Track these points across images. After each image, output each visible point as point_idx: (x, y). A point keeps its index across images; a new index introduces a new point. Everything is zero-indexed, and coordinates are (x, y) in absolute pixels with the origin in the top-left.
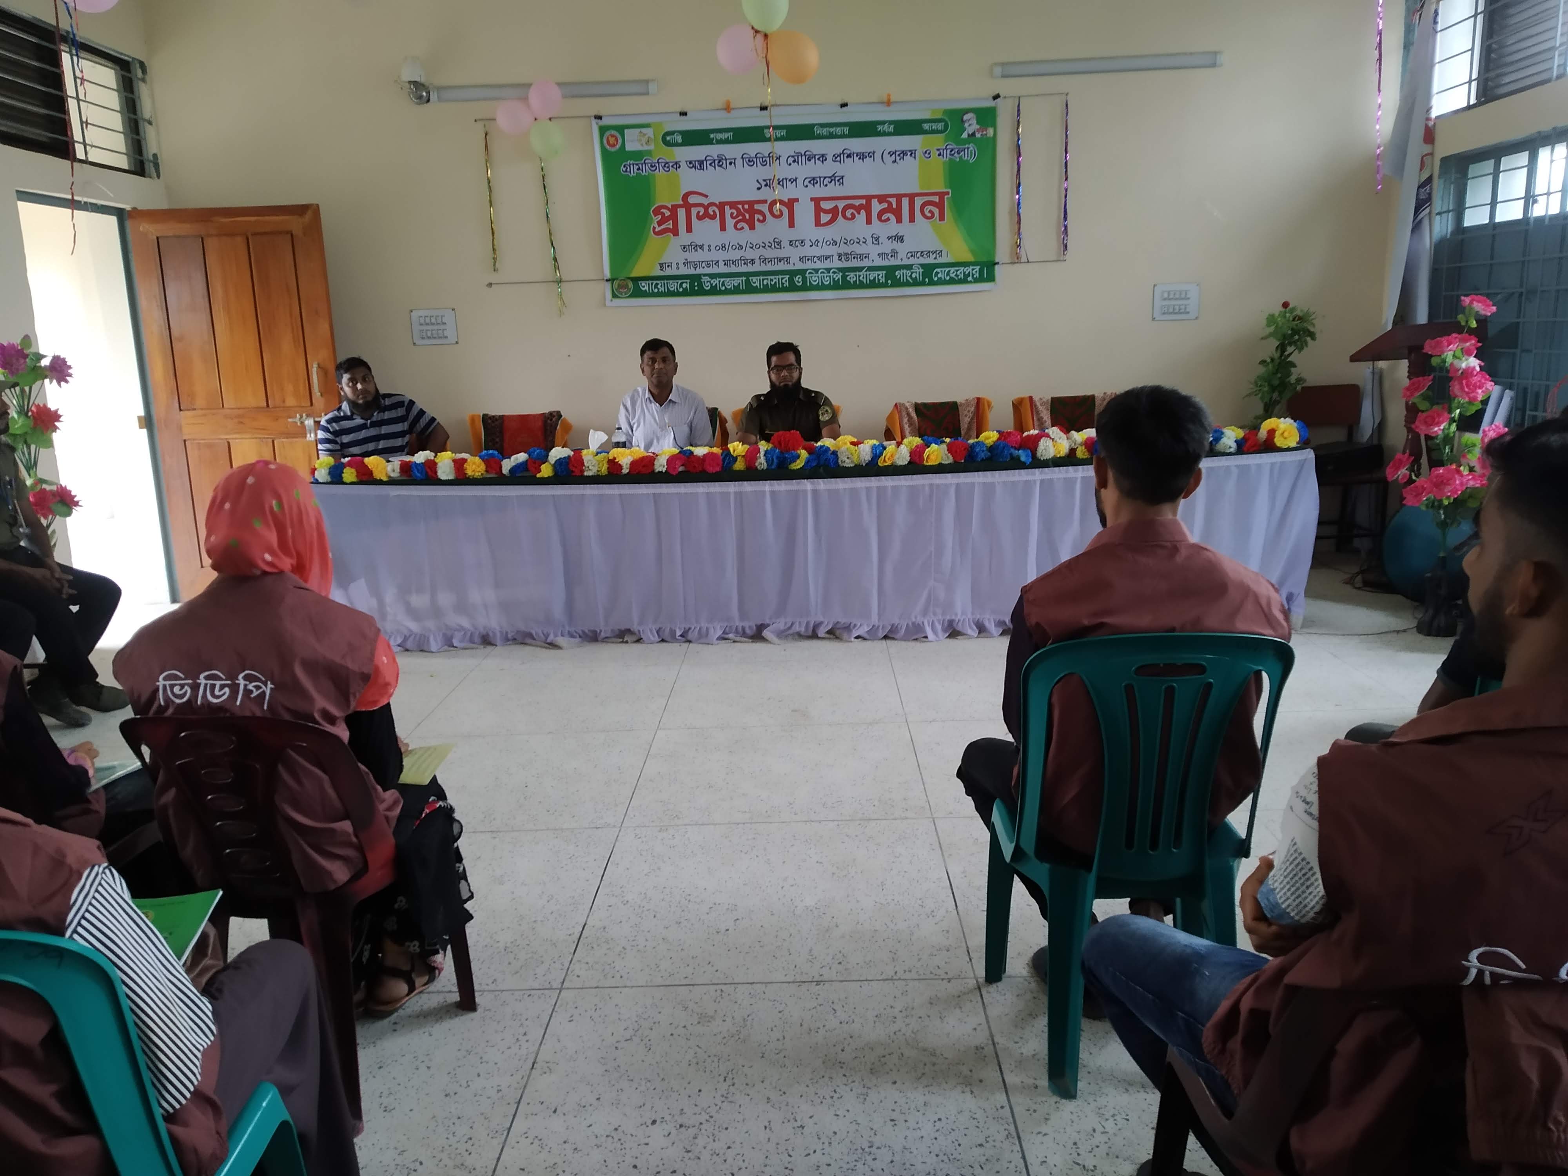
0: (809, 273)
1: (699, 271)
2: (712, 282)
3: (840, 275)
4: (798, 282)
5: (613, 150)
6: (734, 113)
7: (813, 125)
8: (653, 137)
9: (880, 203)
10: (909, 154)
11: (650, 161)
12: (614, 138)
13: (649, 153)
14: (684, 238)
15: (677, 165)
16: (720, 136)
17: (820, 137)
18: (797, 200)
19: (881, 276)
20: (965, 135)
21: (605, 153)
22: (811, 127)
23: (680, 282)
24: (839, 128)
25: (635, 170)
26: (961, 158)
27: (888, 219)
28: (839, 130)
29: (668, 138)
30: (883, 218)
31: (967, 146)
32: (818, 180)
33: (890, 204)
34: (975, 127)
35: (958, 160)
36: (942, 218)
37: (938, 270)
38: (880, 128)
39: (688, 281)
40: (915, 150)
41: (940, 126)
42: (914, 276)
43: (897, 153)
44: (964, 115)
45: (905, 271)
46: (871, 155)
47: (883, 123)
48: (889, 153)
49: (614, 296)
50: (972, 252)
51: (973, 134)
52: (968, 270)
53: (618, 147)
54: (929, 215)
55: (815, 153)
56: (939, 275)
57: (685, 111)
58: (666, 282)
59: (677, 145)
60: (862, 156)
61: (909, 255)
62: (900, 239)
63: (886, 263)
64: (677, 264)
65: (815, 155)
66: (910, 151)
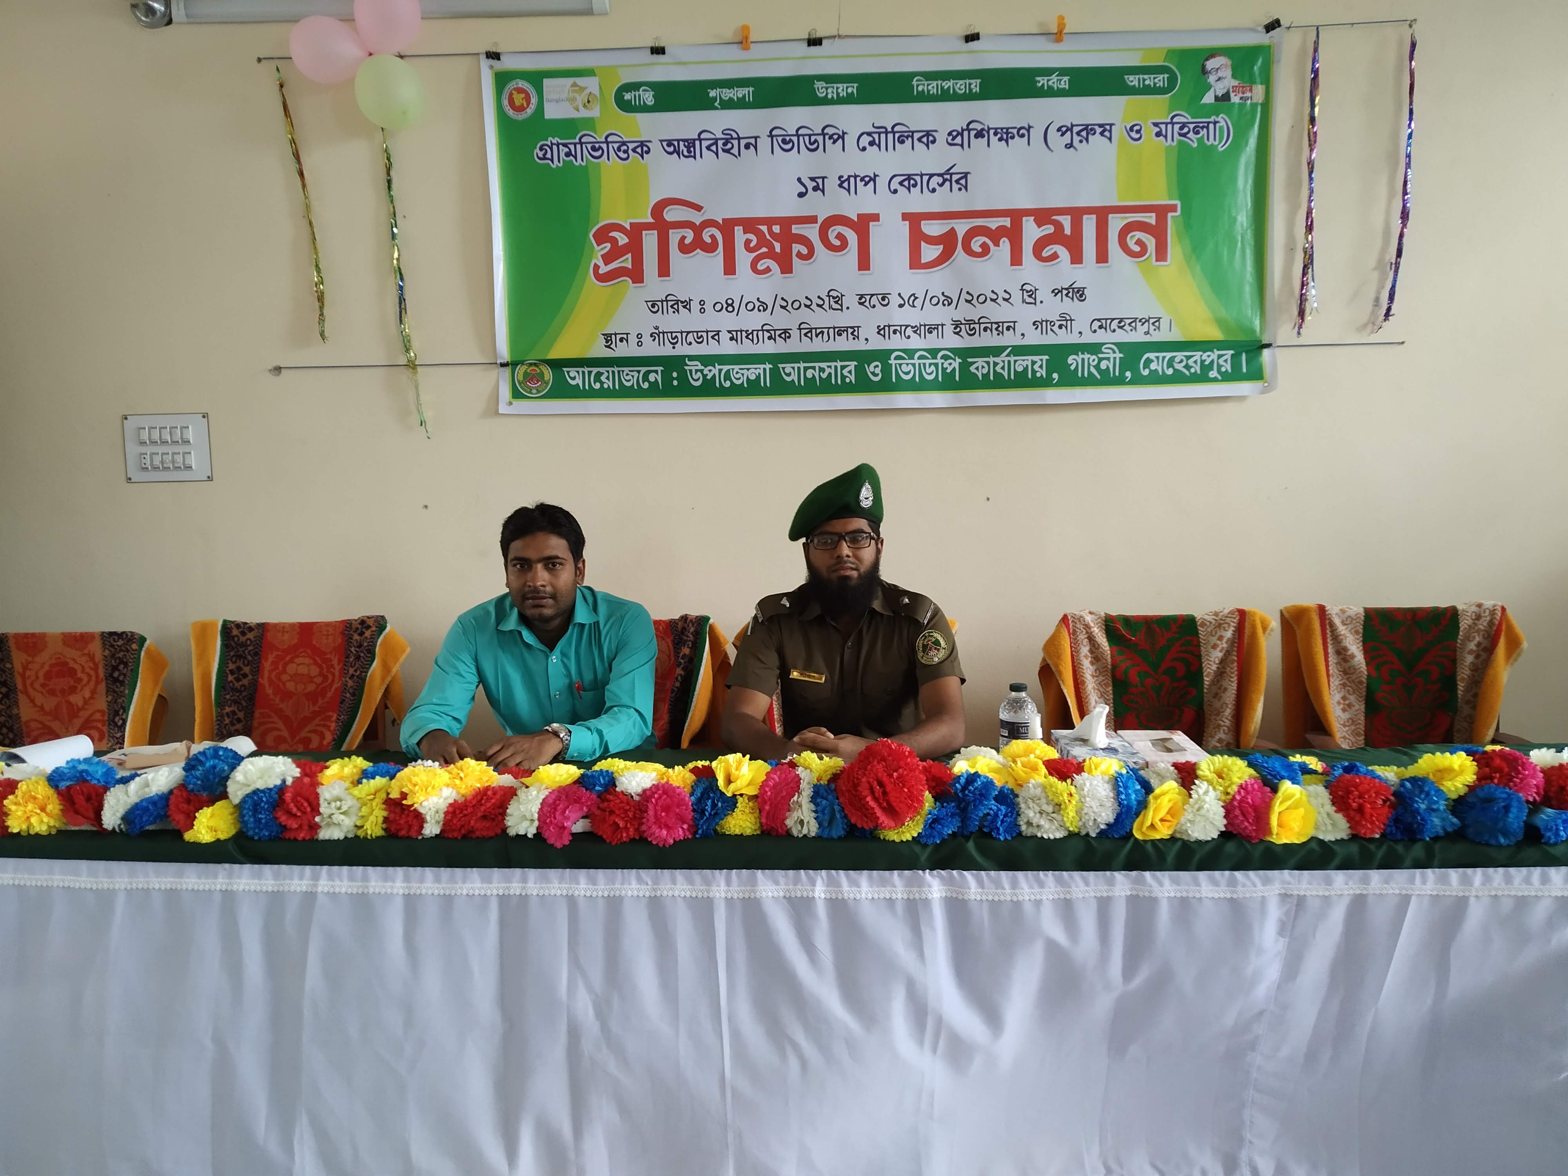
0: (897, 358)
1: (682, 350)
2: (705, 373)
3: (956, 364)
4: (874, 374)
5: (521, 117)
6: (756, 51)
7: (914, 74)
8: (597, 92)
9: (1039, 227)
10: (1099, 130)
11: (591, 139)
12: (523, 95)
13: (589, 123)
15: (643, 148)
16: (728, 94)
17: (925, 98)
19: (1039, 364)
20: (1209, 98)
21: (504, 123)
22: (908, 77)
23: (643, 370)
24: (961, 82)
25: (562, 155)
26: (1200, 141)
27: (1055, 256)
28: (960, 86)
29: (627, 96)
30: (1045, 254)
31: (1212, 120)
32: (918, 178)
34: (1229, 82)
35: (1195, 145)
36: (1161, 254)
37: (1152, 355)
38: (1042, 81)
39: (660, 369)
40: (1111, 125)
41: (1161, 80)
42: (1103, 365)
43: (1076, 129)
44: (1207, 59)
45: (1086, 356)
46: (1024, 132)
47: (1047, 72)
48: (1059, 130)
49: (517, 394)
50: (1220, 323)
51: (1226, 97)
52: (1210, 357)
53: (529, 111)
54: (1137, 249)
55: (912, 129)
56: (1153, 366)
57: (662, 45)
58: (616, 369)
59: (645, 109)
60: (1006, 135)
61: (1096, 324)
62: (1079, 294)
63: (1050, 339)
64: (640, 336)
65: (913, 132)
66: (1100, 126)
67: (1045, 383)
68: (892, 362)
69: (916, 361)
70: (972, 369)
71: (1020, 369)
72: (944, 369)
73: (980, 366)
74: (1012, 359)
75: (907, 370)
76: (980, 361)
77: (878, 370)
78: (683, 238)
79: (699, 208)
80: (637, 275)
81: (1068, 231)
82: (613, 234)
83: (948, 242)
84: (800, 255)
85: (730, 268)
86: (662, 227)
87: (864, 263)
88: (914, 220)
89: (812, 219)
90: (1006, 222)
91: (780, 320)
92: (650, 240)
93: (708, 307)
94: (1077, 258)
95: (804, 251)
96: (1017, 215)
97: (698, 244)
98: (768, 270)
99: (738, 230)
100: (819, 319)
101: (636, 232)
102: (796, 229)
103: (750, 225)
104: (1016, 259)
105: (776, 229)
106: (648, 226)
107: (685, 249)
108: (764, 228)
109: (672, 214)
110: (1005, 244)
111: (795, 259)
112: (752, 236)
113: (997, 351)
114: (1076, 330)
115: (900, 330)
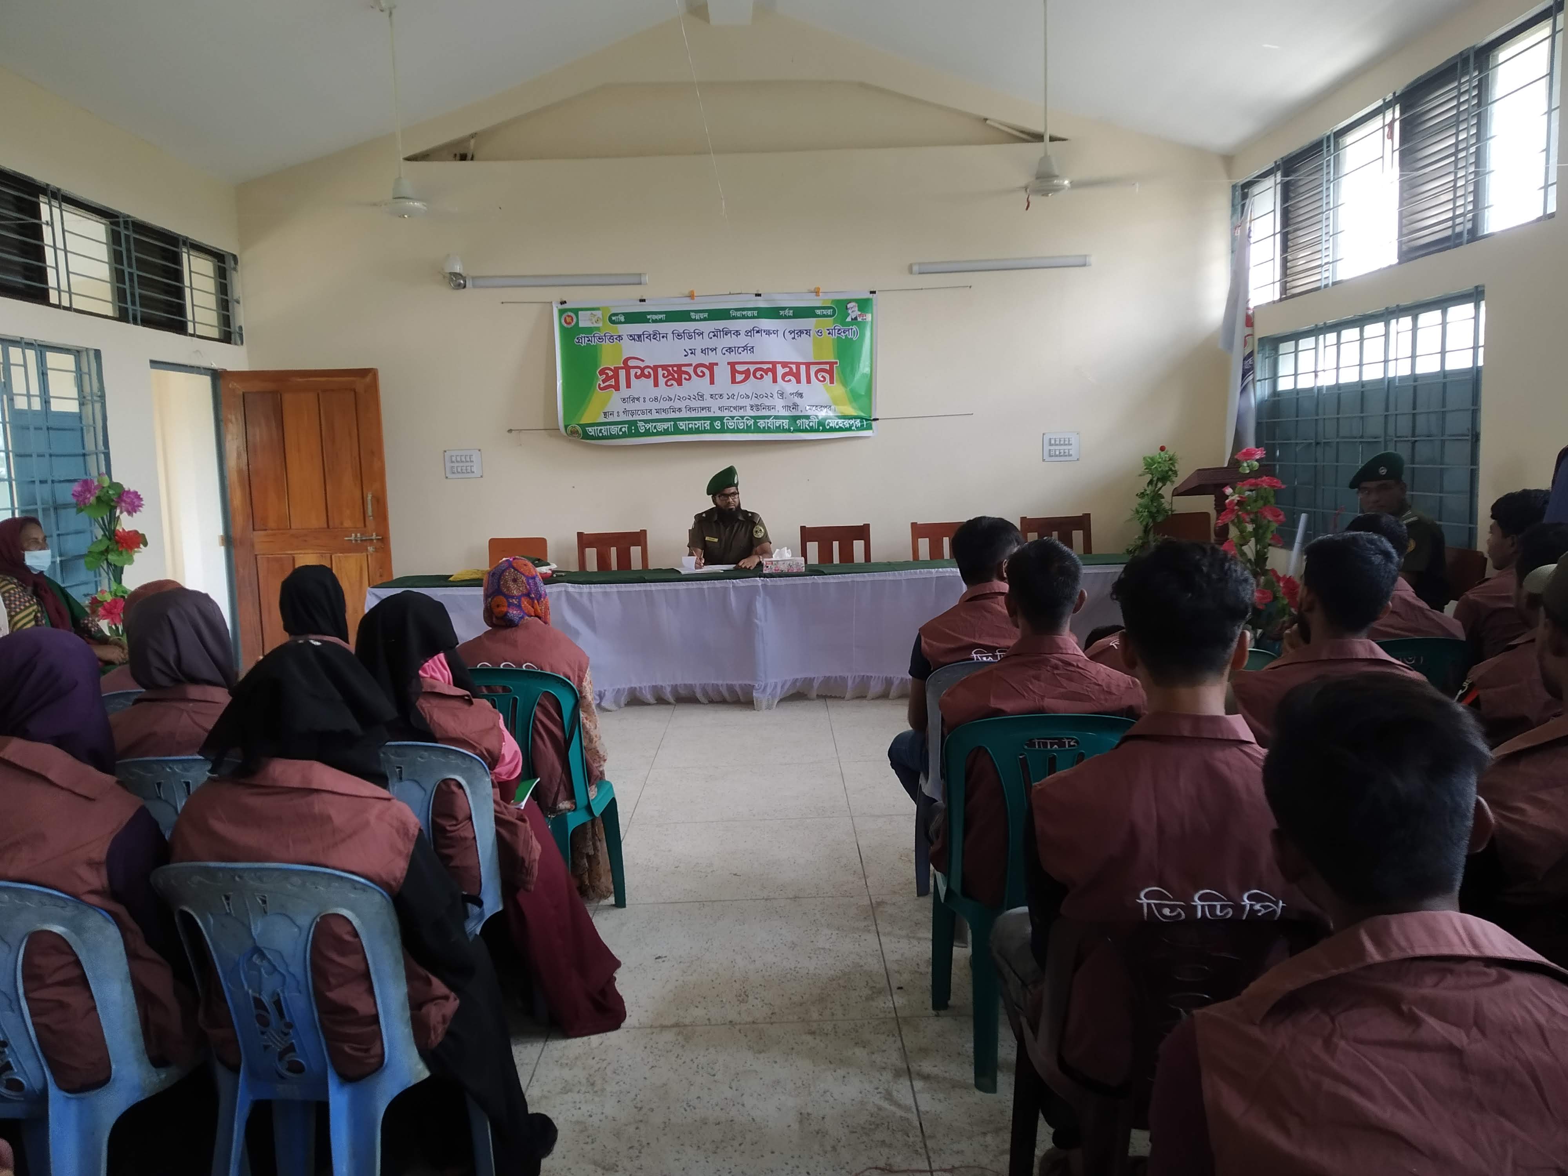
0: (727, 419)
14: (624, 392)
18: (717, 364)
19: (785, 423)
27: (790, 381)
30: (786, 379)
33: (791, 368)
42: (811, 425)
45: (804, 420)
58: (608, 427)
62: (801, 395)
67: (789, 431)
68: (725, 421)
69: (735, 421)
70: (759, 424)
71: (778, 425)
72: (747, 424)
73: (761, 423)
74: (774, 420)
75: (731, 425)
76: (762, 421)
77: (719, 425)
78: (636, 373)
79: (643, 361)
80: (617, 387)
81: (795, 371)
82: (607, 371)
83: (747, 373)
84: (685, 379)
85: (656, 384)
86: (627, 368)
87: (712, 382)
88: (732, 365)
89: (690, 365)
90: (770, 366)
91: (677, 404)
92: (622, 374)
93: (647, 400)
94: (799, 381)
95: (687, 377)
96: (774, 364)
97: (643, 375)
98: (672, 385)
99: (660, 370)
100: (694, 404)
101: (616, 371)
102: (683, 369)
103: (664, 367)
104: (775, 380)
105: (675, 369)
106: (622, 368)
107: (637, 377)
108: (670, 369)
109: (631, 363)
110: (770, 374)
111: (683, 380)
112: (665, 372)
113: (768, 417)
114: (799, 410)
115: (728, 408)
